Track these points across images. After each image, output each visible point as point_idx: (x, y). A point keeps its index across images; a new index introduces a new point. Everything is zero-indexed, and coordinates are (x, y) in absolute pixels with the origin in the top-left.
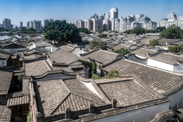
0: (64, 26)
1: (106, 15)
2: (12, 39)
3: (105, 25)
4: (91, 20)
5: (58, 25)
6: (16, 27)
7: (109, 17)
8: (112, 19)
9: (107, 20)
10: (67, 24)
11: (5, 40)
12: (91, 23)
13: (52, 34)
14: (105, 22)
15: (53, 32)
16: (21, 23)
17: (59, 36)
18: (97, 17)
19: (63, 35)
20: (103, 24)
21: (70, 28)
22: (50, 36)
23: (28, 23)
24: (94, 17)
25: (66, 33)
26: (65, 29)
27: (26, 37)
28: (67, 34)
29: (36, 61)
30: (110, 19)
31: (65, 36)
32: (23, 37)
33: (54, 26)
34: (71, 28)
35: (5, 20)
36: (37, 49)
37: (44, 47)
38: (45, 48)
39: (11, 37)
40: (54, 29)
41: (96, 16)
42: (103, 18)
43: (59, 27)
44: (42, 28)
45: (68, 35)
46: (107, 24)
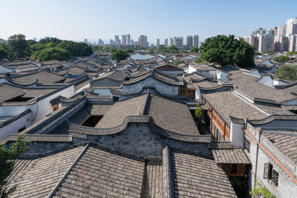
0: (232, 43)
1: (278, 29)
2: (157, 59)
3: (278, 43)
4: (255, 36)
5: (224, 43)
6: (153, 45)
7: (284, 31)
8: (290, 35)
9: (281, 37)
10: (236, 40)
11: (148, 60)
12: (256, 40)
13: (216, 55)
14: (277, 39)
15: (217, 51)
16: (158, 40)
17: (226, 57)
18: (264, 32)
19: (232, 56)
20: (275, 42)
21: (241, 46)
22: (212, 56)
23: (166, 40)
24: (259, 32)
25: (236, 53)
26: (234, 48)
27: (171, 57)
28: (238, 54)
29: (218, 92)
30: (287, 35)
31: (235, 58)
32: (167, 57)
33: (217, 43)
34: (243, 47)
35: (141, 36)
36: (199, 73)
37: (207, 71)
38: (208, 73)
39: (154, 57)
40: (217, 47)
41: (261, 31)
42: (273, 32)
43: (225, 44)
44: (184, 46)
45: (239, 57)
46: (281, 42)
